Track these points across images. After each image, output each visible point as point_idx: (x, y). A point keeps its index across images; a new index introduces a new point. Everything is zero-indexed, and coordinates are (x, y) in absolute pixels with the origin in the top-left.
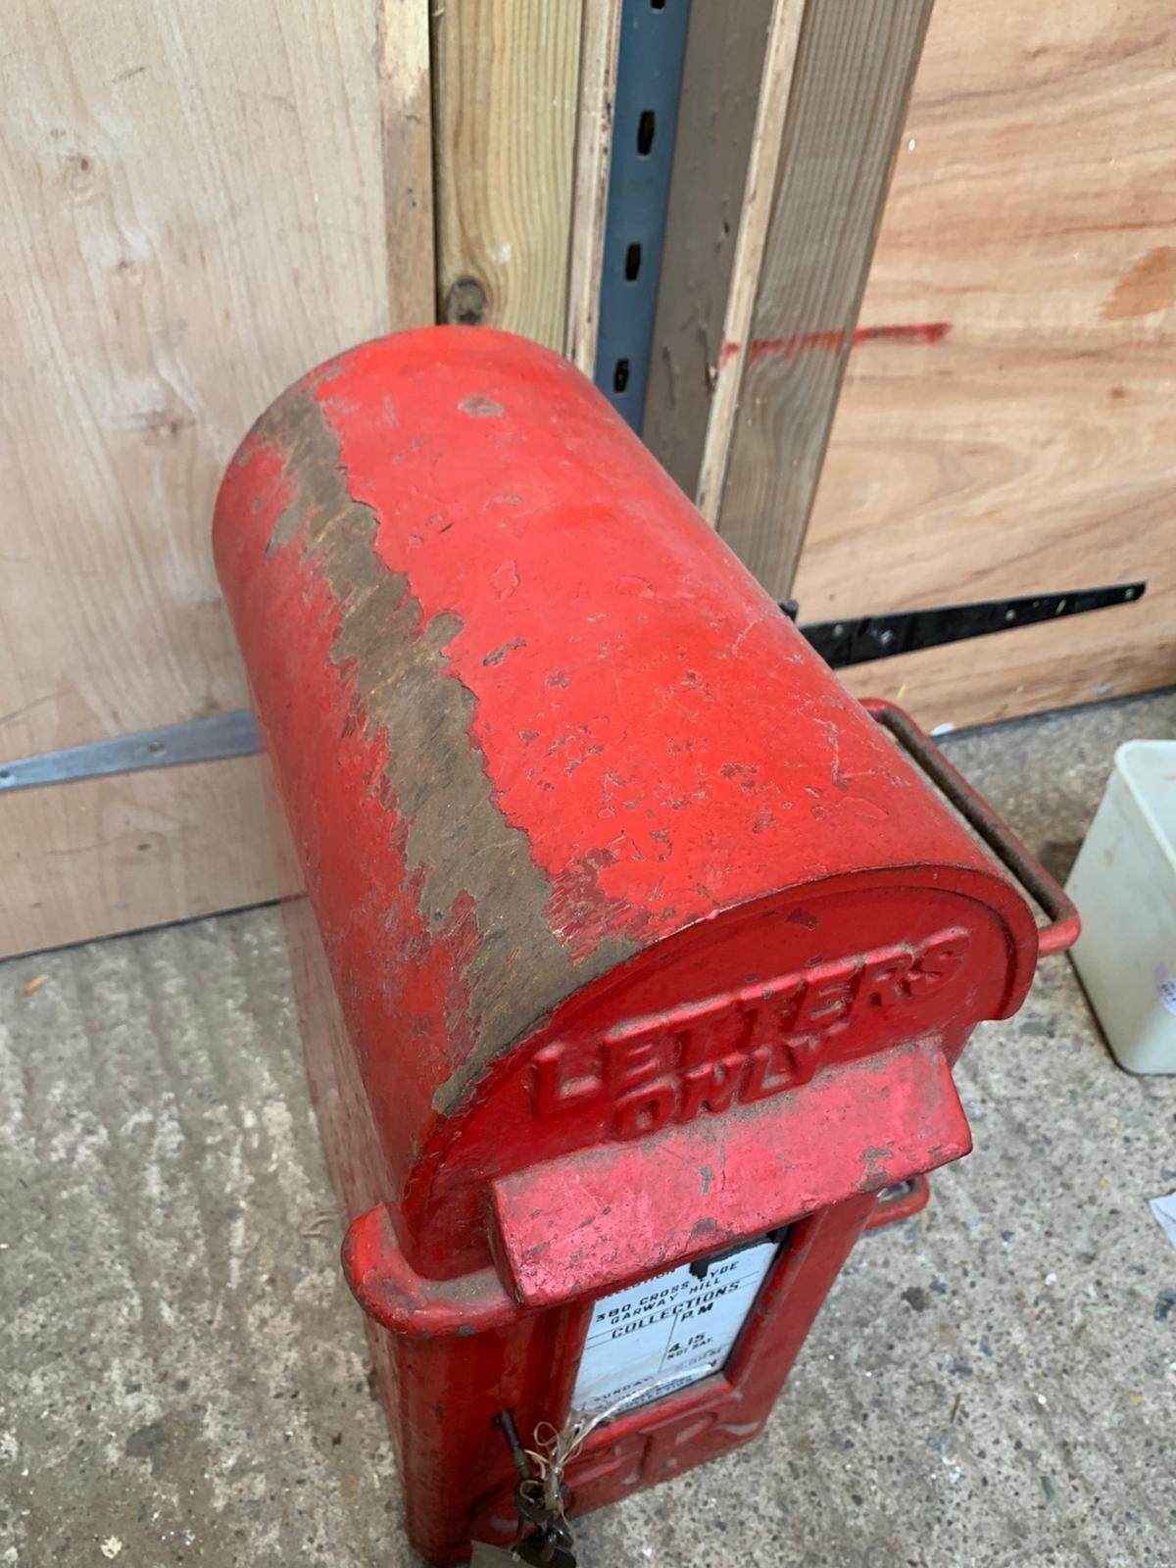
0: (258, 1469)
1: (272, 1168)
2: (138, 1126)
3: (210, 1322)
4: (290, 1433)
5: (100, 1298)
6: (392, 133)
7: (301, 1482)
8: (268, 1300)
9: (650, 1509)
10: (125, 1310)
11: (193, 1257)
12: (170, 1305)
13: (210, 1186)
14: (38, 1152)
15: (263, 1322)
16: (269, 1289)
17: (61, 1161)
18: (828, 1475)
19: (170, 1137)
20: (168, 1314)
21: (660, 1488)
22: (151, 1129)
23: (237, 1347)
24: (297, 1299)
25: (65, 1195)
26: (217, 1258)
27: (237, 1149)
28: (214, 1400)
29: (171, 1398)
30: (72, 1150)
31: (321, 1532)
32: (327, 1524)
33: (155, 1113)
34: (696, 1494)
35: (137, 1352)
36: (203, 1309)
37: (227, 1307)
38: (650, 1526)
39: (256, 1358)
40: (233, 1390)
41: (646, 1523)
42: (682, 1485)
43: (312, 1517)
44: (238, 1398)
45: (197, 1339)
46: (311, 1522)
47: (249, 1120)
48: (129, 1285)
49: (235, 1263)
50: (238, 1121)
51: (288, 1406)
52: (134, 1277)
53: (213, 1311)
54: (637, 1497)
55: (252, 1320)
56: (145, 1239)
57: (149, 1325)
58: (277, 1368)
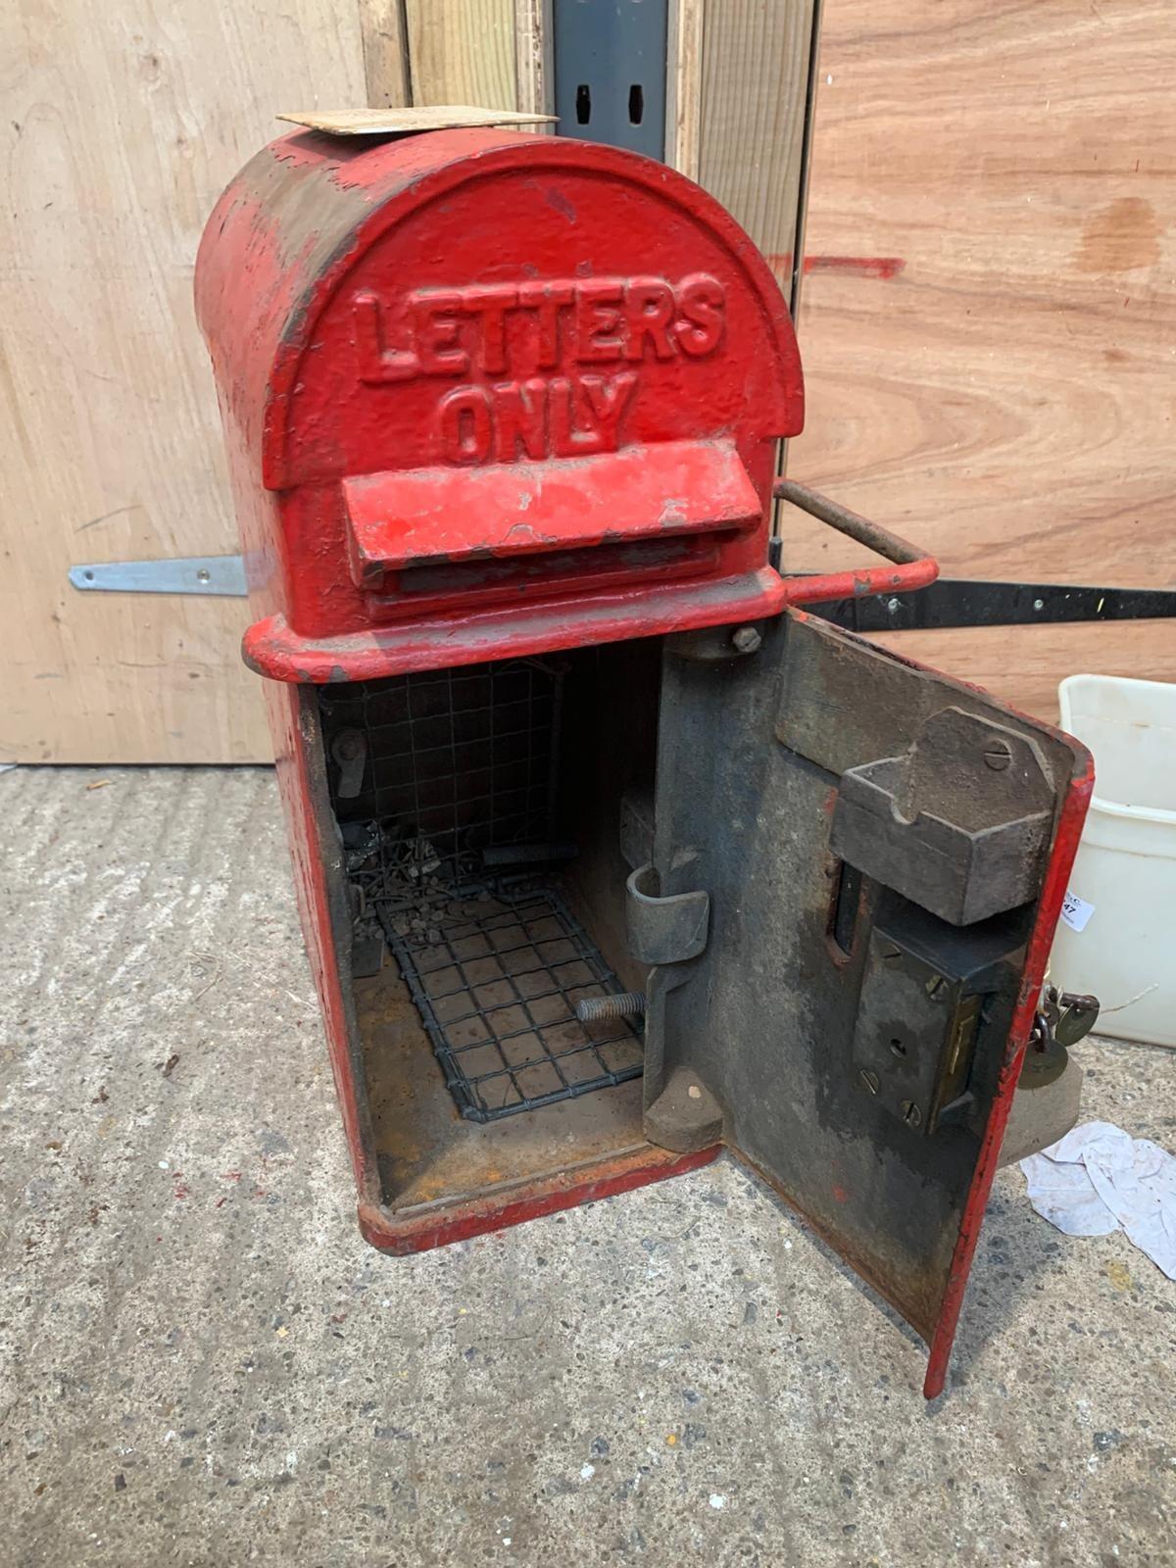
0: (50, 1094)
1: (191, 921)
2: (112, 876)
3: (78, 999)
5: (13, 966)
6: (369, 47)
7: (73, 1110)
8: (129, 996)
10: (24, 977)
11: (94, 959)
12: (57, 981)
13: (137, 923)
14: (32, 877)
15: (117, 1009)
16: (135, 990)
17: (44, 885)
18: (525, 1237)
19: (131, 886)
20: (52, 987)
22: (119, 880)
23: (88, 1019)
24: (152, 1002)
25: (32, 904)
26: (110, 965)
27: (172, 904)
28: (46, 1044)
29: (18, 1036)
30: (55, 880)
33: (128, 872)
35: (14, 1002)
36: (78, 990)
37: (96, 993)
39: (97, 1029)
40: (65, 1042)
44: (66, 1048)
45: (61, 1005)
47: (195, 890)
48: (37, 963)
49: (121, 969)
50: (185, 890)
51: (97, 1062)
52: (44, 961)
53: (86, 993)
55: (110, 1005)
56: (70, 943)
57: (36, 991)
58: (106, 1038)
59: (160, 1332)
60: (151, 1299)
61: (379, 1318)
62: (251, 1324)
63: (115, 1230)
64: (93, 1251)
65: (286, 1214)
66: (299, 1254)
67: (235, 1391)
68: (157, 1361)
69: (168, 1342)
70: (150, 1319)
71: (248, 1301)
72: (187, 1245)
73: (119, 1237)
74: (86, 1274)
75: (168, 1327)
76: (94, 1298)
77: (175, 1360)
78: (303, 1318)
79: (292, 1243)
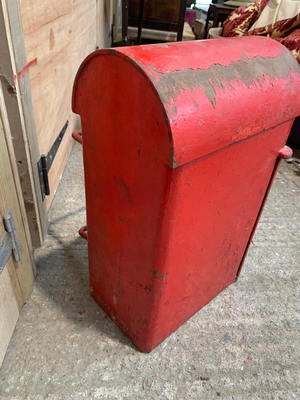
59: (289, 352)
60: (282, 357)
61: (267, 305)
62: (278, 332)
63: (268, 374)
64: (276, 379)
65: (247, 330)
66: (257, 324)
67: (294, 331)
68: (296, 350)
69: (290, 349)
70: (287, 356)
71: (273, 333)
72: (264, 353)
73: (269, 373)
74: (283, 378)
75: (287, 351)
76: (288, 372)
77: (294, 346)
78: (273, 320)
79: (255, 327)
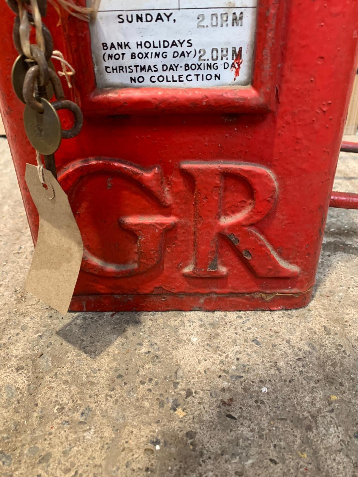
3: (20, 213)
4: (23, 247)
9: (206, 321)
21: (218, 314)
31: (7, 280)
32: (12, 278)
34: (244, 323)
38: (203, 329)
41: (201, 326)
42: (235, 316)
43: (7, 274)
44: (11, 233)
46: (5, 275)
54: (200, 314)
